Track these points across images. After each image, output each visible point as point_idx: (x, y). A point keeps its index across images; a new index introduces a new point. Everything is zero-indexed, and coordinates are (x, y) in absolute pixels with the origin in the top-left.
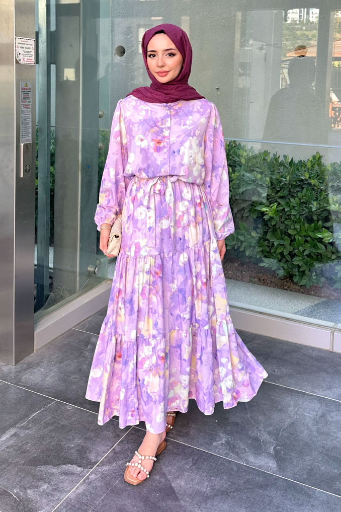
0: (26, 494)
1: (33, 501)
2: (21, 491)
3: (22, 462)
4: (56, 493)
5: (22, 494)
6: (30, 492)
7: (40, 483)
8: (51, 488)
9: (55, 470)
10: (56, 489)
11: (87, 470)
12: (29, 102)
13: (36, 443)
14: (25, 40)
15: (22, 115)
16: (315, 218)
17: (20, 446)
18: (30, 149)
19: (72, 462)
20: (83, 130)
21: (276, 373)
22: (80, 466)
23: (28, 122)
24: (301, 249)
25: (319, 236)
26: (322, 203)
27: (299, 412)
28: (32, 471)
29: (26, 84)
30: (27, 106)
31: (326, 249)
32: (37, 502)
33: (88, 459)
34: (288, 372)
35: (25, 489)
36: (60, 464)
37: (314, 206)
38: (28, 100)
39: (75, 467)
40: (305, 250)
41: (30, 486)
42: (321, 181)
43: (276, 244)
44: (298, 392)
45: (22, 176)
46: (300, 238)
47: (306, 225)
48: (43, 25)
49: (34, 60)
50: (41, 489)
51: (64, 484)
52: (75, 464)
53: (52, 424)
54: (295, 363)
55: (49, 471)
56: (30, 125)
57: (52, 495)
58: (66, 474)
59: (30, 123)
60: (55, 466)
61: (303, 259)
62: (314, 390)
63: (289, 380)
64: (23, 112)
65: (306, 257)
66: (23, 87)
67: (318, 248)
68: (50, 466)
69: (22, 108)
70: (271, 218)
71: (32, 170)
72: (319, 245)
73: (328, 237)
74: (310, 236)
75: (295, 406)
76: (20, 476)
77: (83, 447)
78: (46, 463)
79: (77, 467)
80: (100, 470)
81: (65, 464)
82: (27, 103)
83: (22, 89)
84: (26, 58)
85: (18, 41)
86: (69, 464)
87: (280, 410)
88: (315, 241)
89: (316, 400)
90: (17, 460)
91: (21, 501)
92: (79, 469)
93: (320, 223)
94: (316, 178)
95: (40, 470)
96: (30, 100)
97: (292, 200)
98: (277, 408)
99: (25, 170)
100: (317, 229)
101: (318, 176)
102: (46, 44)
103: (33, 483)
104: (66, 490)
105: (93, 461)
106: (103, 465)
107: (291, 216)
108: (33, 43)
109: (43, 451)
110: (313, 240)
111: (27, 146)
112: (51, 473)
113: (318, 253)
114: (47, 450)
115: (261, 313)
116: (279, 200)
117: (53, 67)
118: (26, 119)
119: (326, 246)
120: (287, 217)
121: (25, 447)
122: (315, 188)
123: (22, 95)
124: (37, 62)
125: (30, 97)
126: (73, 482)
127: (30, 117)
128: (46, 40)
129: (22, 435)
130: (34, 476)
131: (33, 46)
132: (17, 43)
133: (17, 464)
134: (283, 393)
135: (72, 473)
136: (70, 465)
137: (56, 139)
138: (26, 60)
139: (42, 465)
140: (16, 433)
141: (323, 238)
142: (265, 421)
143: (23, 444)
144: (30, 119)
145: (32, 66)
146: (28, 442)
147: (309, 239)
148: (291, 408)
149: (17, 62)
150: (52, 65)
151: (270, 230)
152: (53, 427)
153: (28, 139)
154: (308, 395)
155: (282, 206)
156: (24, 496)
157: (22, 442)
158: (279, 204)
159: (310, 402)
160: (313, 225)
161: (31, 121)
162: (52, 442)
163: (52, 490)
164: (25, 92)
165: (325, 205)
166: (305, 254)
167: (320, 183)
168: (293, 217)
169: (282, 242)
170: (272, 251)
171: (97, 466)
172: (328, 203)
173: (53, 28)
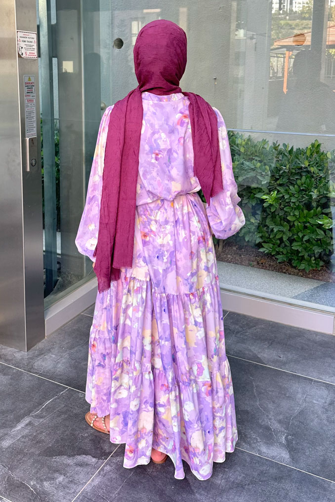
0: (42, 486)
1: (49, 494)
2: (38, 483)
3: (37, 452)
4: (72, 485)
5: (38, 486)
6: (46, 484)
7: (56, 475)
8: (67, 480)
9: (70, 461)
10: (71, 481)
11: (101, 461)
12: (32, 96)
13: (50, 432)
14: (27, 34)
15: (26, 110)
16: (314, 204)
17: (35, 436)
18: (36, 143)
19: (86, 453)
20: (85, 122)
21: (282, 359)
22: (94, 457)
23: (33, 117)
24: (301, 235)
25: (320, 222)
26: (321, 190)
27: (307, 399)
28: (48, 462)
29: (29, 78)
30: (31, 101)
31: (326, 234)
32: (54, 495)
33: (102, 449)
34: (294, 357)
35: (41, 481)
36: (75, 455)
37: (315, 194)
38: (31, 95)
39: (89, 457)
40: (304, 235)
41: (46, 478)
42: (320, 168)
43: (275, 230)
44: (305, 379)
45: (28, 170)
46: (299, 224)
47: (305, 211)
48: (44, 18)
49: (36, 54)
50: (57, 481)
51: (80, 476)
52: (90, 455)
53: (65, 413)
54: (300, 348)
55: (64, 462)
56: (35, 120)
57: (68, 487)
58: (81, 465)
59: (35, 118)
60: (69, 456)
61: (302, 244)
62: (321, 377)
63: (295, 366)
64: (28, 106)
65: (305, 242)
66: (27, 81)
67: (318, 234)
68: (65, 457)
69: (27, 102)
70: (271, 205)
71: (38, 163)
72: (319, 231)
73: (328, 223)
74: (309, 222)
75: (303, 394)
76: (36, 468)
77: (96, 436)
78: (61, 453)
79: (92, 458)
80: (114, 461)
81: (79, 455)
82: (31, 98)
83: (26, 83)
84: (28, 52)
85: (20, 34)
86: (83, 454)
87: (288, 397)
88: (314, 227)
89: (323, 386)
90: (32, 450)
91: (37, 493)
92: (94, 460)
93: (319, 209)
94: (315, 165)
95: (55, 461)
96: (33, 95)
97: (291, 187)
98: (285, 395)
99: (31, 164)
100: (316, 215)
101: (317, 163)
102: (47, 37)
103: (49, 475)
104: (81, 482)
105: (107, 451)
106: (117, 456)
107: (291, 203)
108: (35, 36)
109: (57, 441)
110: (312, 226)
111: (32, 140)
112: (66, 464)
113: (317, 239)
114: (61, 440)
115: (264, 298)
116: (278, 188)
117: (55, 60)
118: (30, 113)
119: (325, 232)
120: (287, 204)
121: (39, 436)
122: (314, 176)
123: (26, 90)
124: (39, 56)
125: (33, 91)
126: (88, 473)
127: (35, 112)
128: (47, 33)
129: (36, 424)
130: (49, 468)
131: (35, 40)
132: (19, 37)
133: (32, 454)
134: (290, 380)
135: (87, 465)
136: (84, 456)
137: (59, 131)
138: (28, 54)
139: (57, 456)
140: (30, 422)
141: (323, 225)
142: (274, 409)
143: (38, 434)
144: (35, 114)
145: (35, 60)
146: (42, 432)
147: (308, 224)
148: (299, 396)
149: (20, 56)
150: (53, 59)
151: (270, 216)
152: (66, 416)
153: (32, 133)
154: (315, 381)
155: (281, 193)
156: (40, 489)
157: (36, 431)
158: (278, 191)
159: (317, 389)
160: (312, 211)
161: (35, 115)
162: (65, 431)
163: (68, 483)
164: (28, 87)
165: (325, 192)
166: (304, 240)
167: (320, 170)
168: (292, 205)
169: (281, 228)
170: (271, 237)
171: (111, 457)
172: (328, 190)
173: (54, 22)
